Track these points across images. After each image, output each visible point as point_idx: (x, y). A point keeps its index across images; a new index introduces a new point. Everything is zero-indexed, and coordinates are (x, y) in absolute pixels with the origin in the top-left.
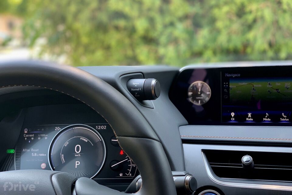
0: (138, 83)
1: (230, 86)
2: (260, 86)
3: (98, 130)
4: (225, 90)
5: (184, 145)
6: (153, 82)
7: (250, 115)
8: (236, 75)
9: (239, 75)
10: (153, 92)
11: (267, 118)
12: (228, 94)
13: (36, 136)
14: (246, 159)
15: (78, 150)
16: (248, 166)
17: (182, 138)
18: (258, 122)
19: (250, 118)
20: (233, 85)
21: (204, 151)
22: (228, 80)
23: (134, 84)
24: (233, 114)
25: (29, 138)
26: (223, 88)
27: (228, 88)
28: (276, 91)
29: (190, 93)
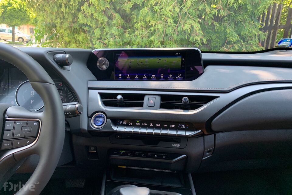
0: (59, 56)
1: (119, 60)
2: (133, 60)
5: (90, 90)
6: (67, 56)
7: (128, 76)
8: (122, 55)
10: (67, 62)
11: (137, 77)
12: (118, 65)
13: (8, 87)
14: (119, 97)
15: (33, 94)
16: (120, 100)
17: (89, 87)
18: (132, 79)
19: (128, 77)
21: (99, 93)
22: (117, 57)
23: (57, 57)
24: (120, 75)
25: (4, 88)
26: (115, 62)
27: (118, 62)
28: (141, 63)
29: (98, 64)
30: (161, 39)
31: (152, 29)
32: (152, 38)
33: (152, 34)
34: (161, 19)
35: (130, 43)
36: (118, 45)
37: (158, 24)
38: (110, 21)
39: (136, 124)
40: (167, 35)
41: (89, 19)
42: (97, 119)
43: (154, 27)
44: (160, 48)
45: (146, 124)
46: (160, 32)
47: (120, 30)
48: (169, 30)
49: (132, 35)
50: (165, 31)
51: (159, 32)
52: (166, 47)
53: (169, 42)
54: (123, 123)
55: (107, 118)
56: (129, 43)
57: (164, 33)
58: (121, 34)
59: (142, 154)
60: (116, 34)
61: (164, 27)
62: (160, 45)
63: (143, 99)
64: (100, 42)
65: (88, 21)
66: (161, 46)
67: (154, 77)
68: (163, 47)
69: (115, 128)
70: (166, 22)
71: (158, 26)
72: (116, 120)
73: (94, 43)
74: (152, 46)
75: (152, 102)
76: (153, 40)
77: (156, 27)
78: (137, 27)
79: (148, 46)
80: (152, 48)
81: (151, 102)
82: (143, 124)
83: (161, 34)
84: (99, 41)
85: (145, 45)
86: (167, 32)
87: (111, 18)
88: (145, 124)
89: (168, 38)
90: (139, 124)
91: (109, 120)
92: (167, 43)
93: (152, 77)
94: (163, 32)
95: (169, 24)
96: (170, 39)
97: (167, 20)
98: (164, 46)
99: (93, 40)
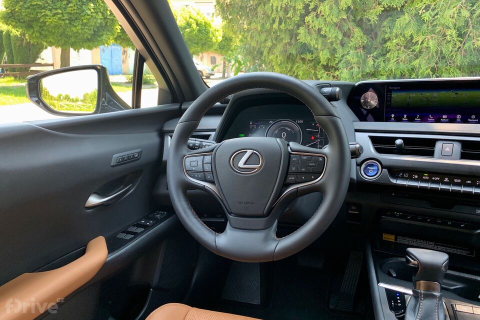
0: (327, 90)
2: (414, 95)
3: (297, 123)
4: (389, 99)
5: (356, 133)
6: (338, 89)
7: (405, 116)
8: (397, 88)
9: (399, 88)
10: (337, 96)
11: (418, 119)
12: (390, 101)
13: (257, 126)
14: (399, 142)
15: (284, 136)
16: (400, 146)
17: (355, 128)
18: (411, 120)
19: (405, 118)
20: (394, 95)
21: (371, 137)
22: (390, 91)
23: (324, 90)
24: (393, 116)
25: (253, 127)
26: (387, 97)
27: (391, 97)
28: (426, 99)
29: (362, 101)
30: (433, 64)
31: (418, 48)
32: (416, 63)
33: (417, 57)
34: (433, 32)
35: (376, 73)
36: (355, 78)
37: (428, 40)
38: (346, 39)
39: (424, 178)
40: (444, 58)
41: (314, 35)
42: (368, 168)
43: (421, 44)
44: (430, 78)
45: (439, 179)
46: (431, 52)
47: (361, 55)
48: (447, 49)
49: (379, 60)
50: (441, 50)
51: (429, 52)
52: (440, 76)
53: (448, 67)
54: (403, 174)
55: (383, 167)
56: (373, 75)
57: (439, 54)
58: (361, 61)
59: (428, 219)
60: (353, 61)
61: (439, 44)
62: (431, 73)
63: (434, 146)
64: (327, 74)
65: (311, 40)
66: (433, 75)
67: (445, 119)
68: (437, 77)
69: (394, 181)
70: (444, 35)
71: (428, 44)
72: (395, 171)
73: (319, 77)
74: (413, 76)
75: (449, 150)
76: (417, 66)
77: (425, 45)
78: (390, 47)
79: (407, 75)
80: (414, 78)
81: (446, 150)
82: (433, 178)
83: (433, 56)
84: (327, 72)
85: (402, 73)
86: (444, 52)
87: (347, 35)
88: (437, 179)
89: (446, 62)
90: (427, 178)
91: (385, 170)
92: (444, 70)
93: (443, 119)
94: (437, 53)
95: (448, 38)
96: (450, 63)
97: (444, 33)
98: (438, 75)
99: (317, 73)
